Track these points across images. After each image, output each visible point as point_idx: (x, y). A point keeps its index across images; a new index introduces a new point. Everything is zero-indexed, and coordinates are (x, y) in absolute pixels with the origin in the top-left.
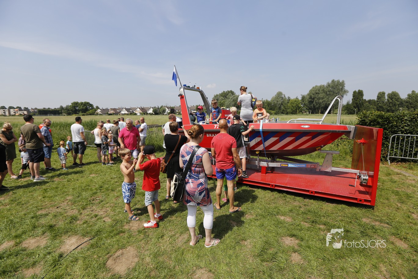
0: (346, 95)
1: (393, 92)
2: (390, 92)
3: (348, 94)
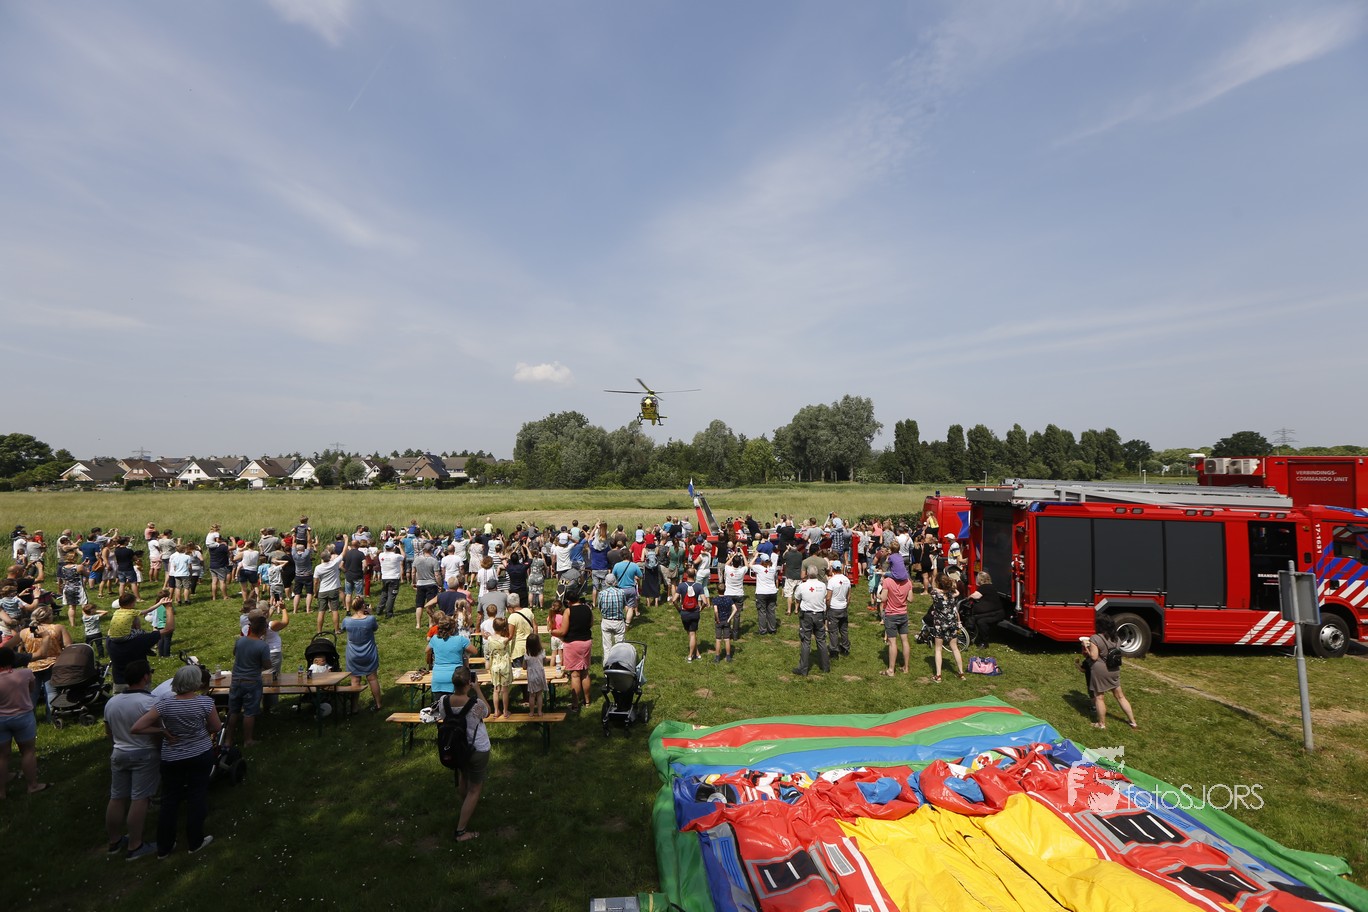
0: (879, 433)
2: (972, 427)
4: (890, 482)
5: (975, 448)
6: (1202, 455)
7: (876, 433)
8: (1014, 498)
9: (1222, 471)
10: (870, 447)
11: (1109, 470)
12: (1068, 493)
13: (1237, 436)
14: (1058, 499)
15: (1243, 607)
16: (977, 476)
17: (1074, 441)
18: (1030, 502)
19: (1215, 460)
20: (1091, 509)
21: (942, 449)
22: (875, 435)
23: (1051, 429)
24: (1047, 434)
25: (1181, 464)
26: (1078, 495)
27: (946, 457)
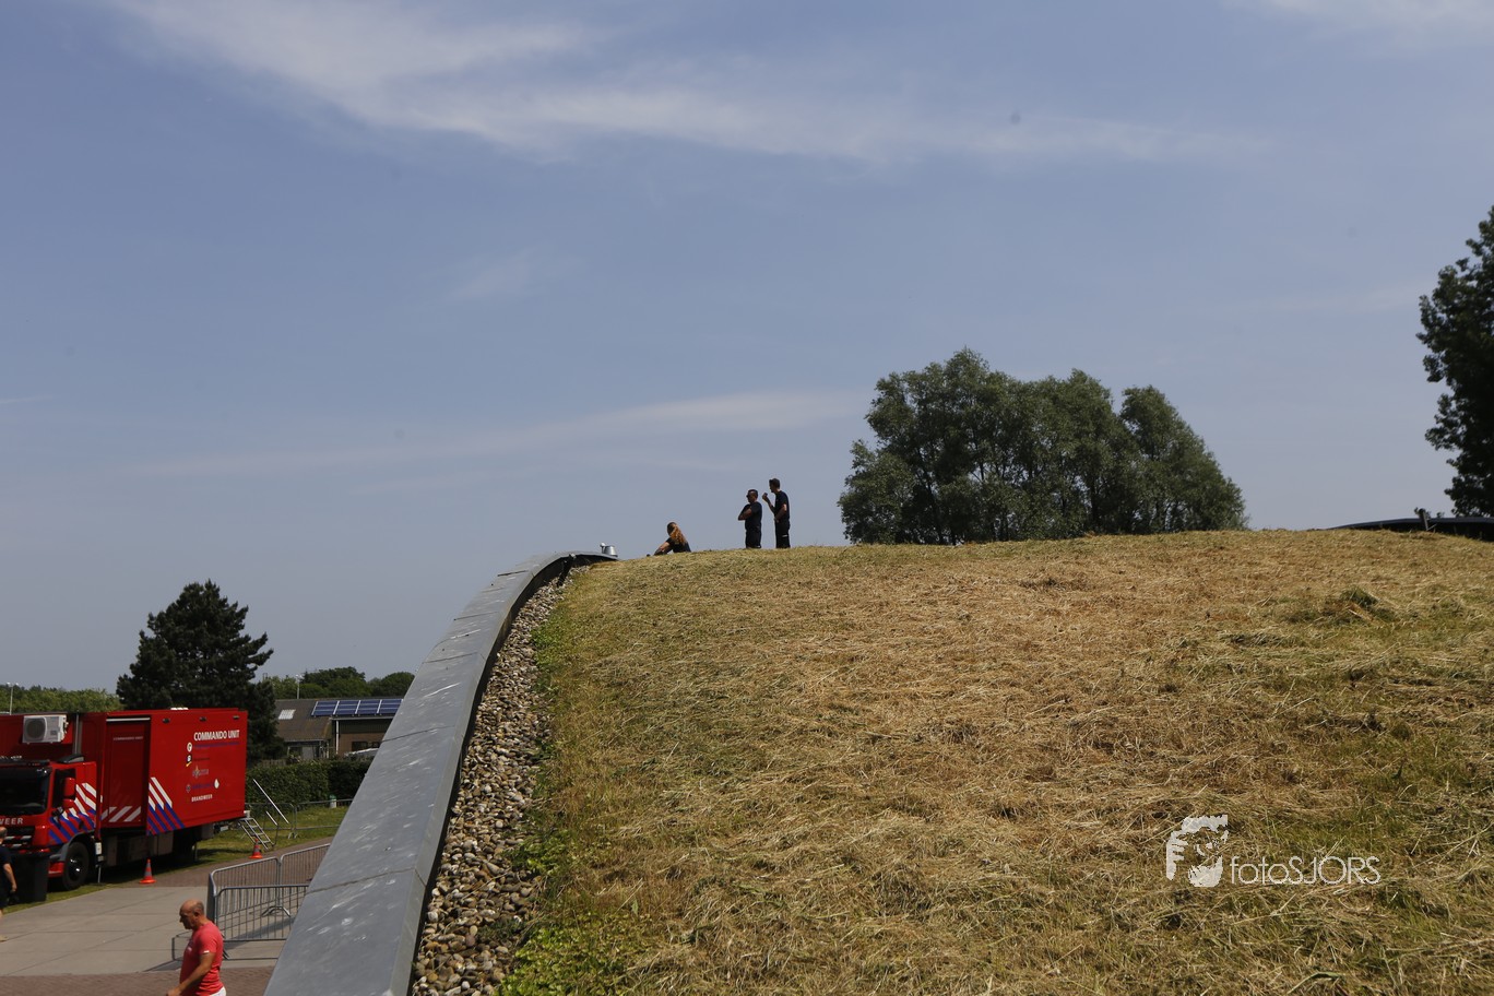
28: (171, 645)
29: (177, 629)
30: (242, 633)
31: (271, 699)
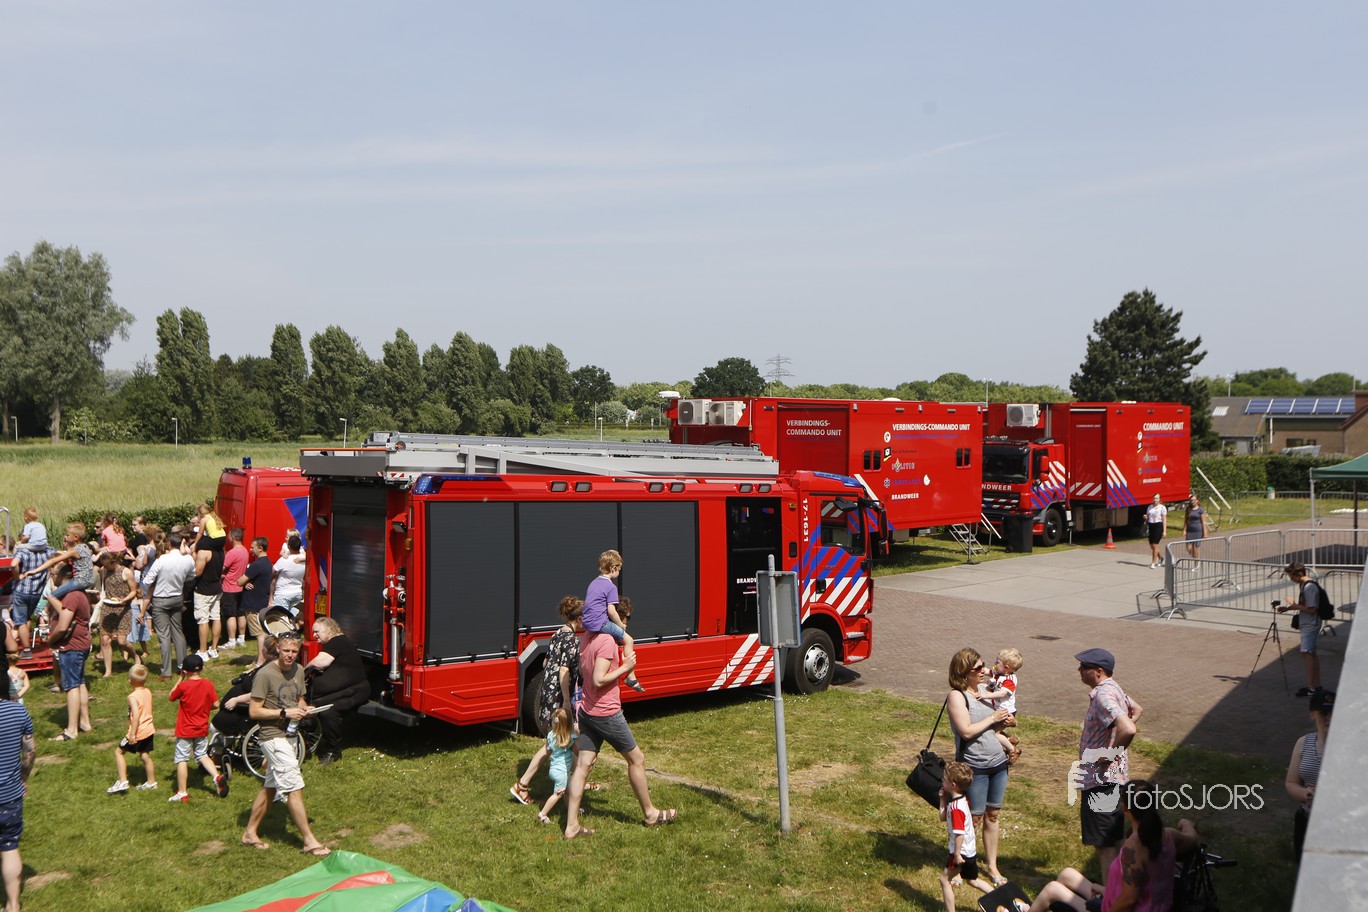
0: (124, 335)
1: (329, 332)
2: (322, 332)
3: (131, 329)
4: (148, 439)
5: (327, 373)
6: (676, 394)
7: (116, 333)
8: (388, 468)
9: (700, 419)
10: (101, 363)
11: (550, 417)
12: (479, 459)
13: (723, 364)
14: (464, 470)
15: (718, 632)
16: (327, 427)
17: (496, 365)
18: (416, 475)
19: (693, 402)
20: (514, 485)
21: (261, 372)
22: (115, 339)
23: (460, 339)
24: (453, 351)
25: (652, 408)
26: (496, 461)
27: (269, 388)
28: (1115, 346)
29: (1119, 333)
30: (1177, 336)
31: (1207, 396)
